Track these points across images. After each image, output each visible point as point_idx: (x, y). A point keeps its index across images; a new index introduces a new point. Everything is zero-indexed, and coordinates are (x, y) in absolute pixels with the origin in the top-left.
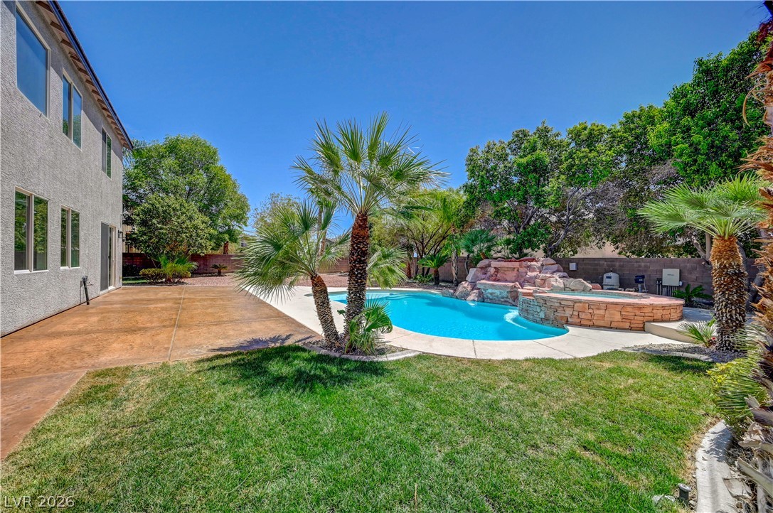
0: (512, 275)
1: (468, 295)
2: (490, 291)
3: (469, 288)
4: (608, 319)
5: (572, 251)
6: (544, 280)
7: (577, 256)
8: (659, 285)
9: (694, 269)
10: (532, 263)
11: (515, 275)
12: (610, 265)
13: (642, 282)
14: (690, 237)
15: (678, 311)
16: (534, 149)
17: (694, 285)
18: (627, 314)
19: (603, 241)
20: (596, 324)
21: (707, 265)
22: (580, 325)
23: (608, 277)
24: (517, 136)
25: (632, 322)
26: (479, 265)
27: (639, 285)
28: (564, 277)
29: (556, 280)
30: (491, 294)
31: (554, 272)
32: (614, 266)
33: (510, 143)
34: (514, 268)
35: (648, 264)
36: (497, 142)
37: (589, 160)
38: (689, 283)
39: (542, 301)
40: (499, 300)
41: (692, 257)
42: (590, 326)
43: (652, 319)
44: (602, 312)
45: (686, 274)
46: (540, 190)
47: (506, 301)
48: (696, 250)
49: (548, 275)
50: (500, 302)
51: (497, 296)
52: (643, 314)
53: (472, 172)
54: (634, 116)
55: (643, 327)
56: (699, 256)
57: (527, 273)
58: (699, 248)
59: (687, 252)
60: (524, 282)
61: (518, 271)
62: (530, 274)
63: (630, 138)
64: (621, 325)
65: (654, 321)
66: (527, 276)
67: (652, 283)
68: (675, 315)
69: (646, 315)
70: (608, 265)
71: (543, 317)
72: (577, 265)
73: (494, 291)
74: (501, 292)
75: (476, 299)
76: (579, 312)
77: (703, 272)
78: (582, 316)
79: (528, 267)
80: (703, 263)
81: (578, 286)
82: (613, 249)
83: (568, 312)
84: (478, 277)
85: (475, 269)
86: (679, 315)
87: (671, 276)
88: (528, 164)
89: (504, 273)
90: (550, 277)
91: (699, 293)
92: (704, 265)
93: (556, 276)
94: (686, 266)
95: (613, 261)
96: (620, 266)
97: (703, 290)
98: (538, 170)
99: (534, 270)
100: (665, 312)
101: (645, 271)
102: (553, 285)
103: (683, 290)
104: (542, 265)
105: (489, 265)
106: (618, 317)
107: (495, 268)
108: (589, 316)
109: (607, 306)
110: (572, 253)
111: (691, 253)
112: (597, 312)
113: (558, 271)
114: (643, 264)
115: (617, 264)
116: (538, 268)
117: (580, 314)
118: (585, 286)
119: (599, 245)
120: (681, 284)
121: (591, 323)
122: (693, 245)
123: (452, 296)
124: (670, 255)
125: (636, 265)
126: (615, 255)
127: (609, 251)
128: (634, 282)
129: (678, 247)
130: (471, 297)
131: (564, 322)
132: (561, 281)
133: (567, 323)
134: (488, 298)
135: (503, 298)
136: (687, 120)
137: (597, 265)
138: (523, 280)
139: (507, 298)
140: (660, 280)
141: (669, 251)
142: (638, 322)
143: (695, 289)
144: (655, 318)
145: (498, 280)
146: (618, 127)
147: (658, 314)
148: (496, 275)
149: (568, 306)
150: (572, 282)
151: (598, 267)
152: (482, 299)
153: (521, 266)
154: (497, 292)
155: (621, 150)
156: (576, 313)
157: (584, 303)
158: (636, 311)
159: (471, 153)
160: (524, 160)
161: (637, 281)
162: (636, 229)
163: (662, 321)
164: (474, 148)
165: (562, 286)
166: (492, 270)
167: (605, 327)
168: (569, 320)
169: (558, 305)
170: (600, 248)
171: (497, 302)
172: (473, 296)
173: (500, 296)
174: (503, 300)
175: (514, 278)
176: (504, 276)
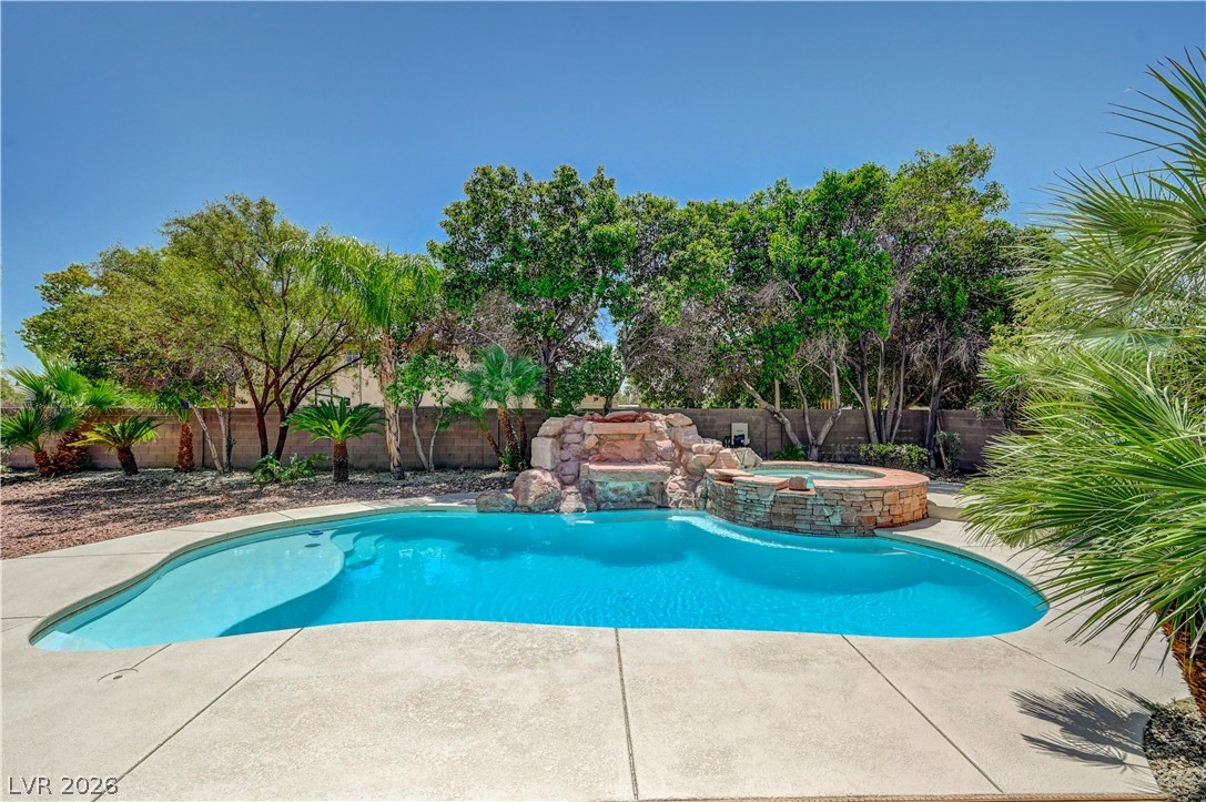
0: (633, 448)
1: (558, 500)
2: (612, 485)
6: (715, 455)
11: (639, 447)
17: (759, 443)
20: (905, 520)
22: (892, 526)
30: (615, 491)
34: (636, 435)
35: (715, 417)
40: (632, 502)
44: (909, 500)
47: (645, 502)
50: (634, 505)
51: (628, 494)
57: (655, 442)
61: (641, 438)
62: (661, 445)
66: (660, 448)
71: (838, 523)
73: (620, 484)
74: (634, 485)
76: (891, 505)
78: (895, 510)
79: (656, 430)
81: (751, 459)
83: (876, 509)
84: (555, 457)
85: (549, 441)
89: (613, 445)
99: (661, 436)
104: (672, 427)
107: (598, 436)
116: (666, 432)
117: (892, 508)
120: (749, 442)
121: (901, 520)
123: (515, 507)
130: (568, 506)
134: (607, 499)
135: (640, 495)
139: (648, 494)
145: (608, 461)
148: (598, 451)
149: (877, 499)
152: (593, 503)
154: (628, 486)
156: (886, 508)
157: (895, 491)
166: (590, 440)
168: (879, 520)
169: (862, 499)
171: (629, 505)
172: (571, 502)
173: (635, 492)
174: (640, 500)
175: (637, 455)
176: (614, 450)
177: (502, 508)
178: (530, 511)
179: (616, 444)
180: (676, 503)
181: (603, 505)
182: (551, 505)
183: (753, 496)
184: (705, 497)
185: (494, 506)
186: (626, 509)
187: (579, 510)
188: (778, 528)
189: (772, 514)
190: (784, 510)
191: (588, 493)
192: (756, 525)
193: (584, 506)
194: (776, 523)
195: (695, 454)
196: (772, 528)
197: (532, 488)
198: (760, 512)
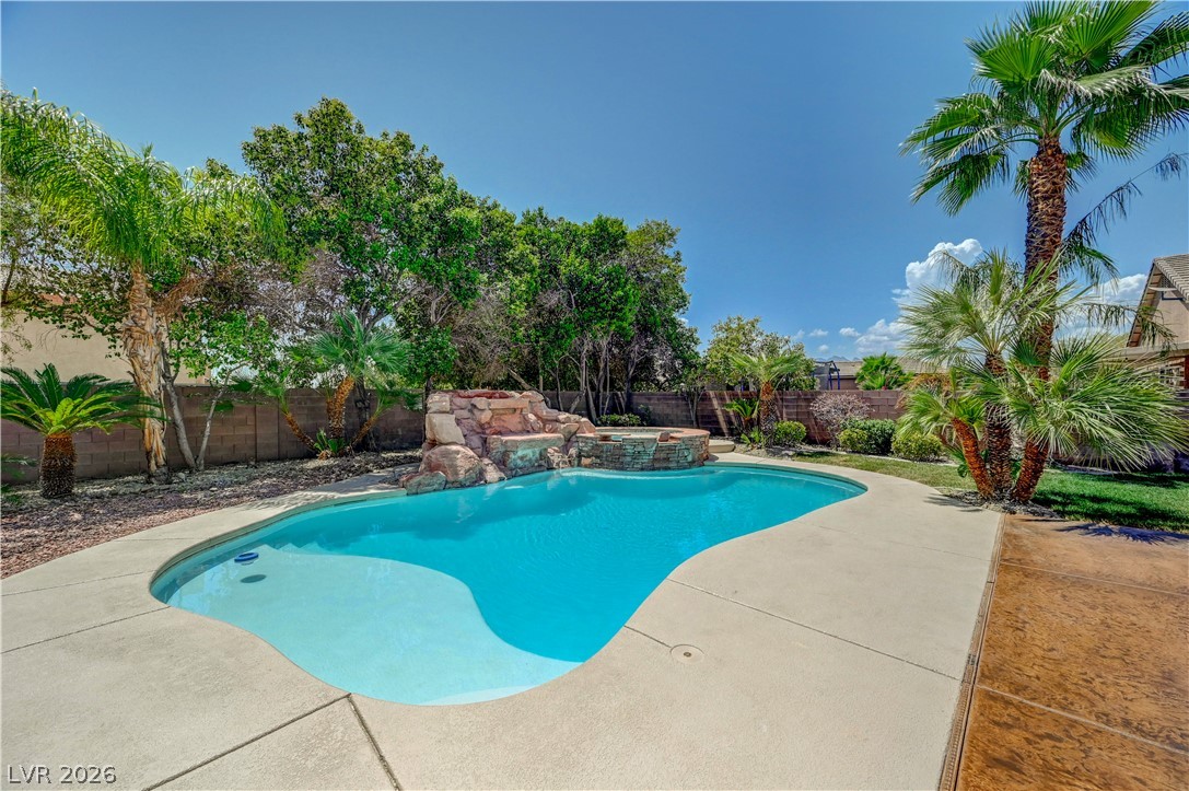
0: (515, 421)
1: (482, 472)
2: (520, 453)
3: (478, 458)
30: (522, 458)
34: (516, 410)
40: (533, 466)
47: (539, 466)
51: (530, 460)
61: (521, 413)
73: (524, 452)
89: (500, 420)
130: (492, 476)
134: (516, 467)
135: (536, 460)
139: (540, 459)
154: (529, 453)
171: (530, 470)
172: (492, 474)
173: (534, 458)
174: (537, 464)
175: (520, 427)
176: (502, 423)
177: (436, 486)
178: (463, 486)
179: (502, 417)
180: (558, 464)
181: (516, 472)
182: (479, 478)
183: (640, 448)
184: (579, 456)
185: (429, 485)
186: (529, 474)
187: (501, 479)
188: (659, 469)
189: (655, 460)
190: (662, 455)
191: (502, 463)
192: (642, 469)
193: (503, 475)
194: (657, 465)
195: (564, 423)
196: (654, 469)
197: (459, 463)
198: (646, 459)
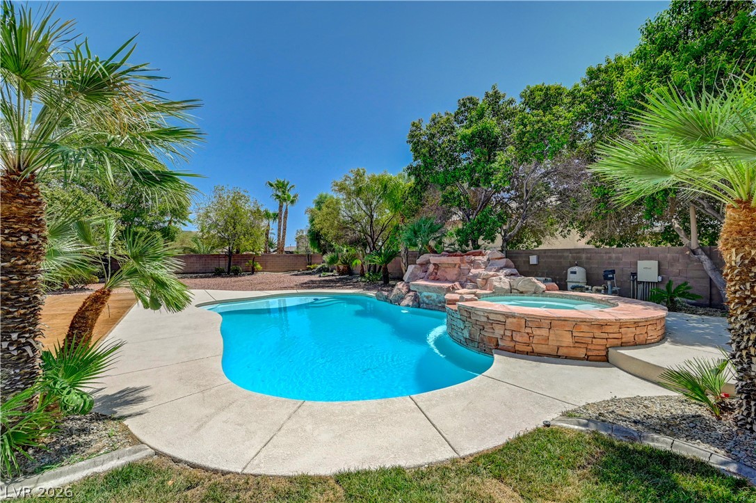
0: (452, 273)
1: (403, 299)
2: (426, 294)
3: (404, 290)
4: (553, 343)
5: (536, 241)
6: (486, 280)
7: (541, 247)
8: (633, 281)
9: (676, 260)
10: (477, 258)
11: (456, 272)
12: (576, 257)
13: (613, 278)
14: (669, 221)
15: (659, 328)
16: (481, 116)
17: (676, 282)
18: (581, 335)
19: (568, 228)
20: (536, 350)
21: (692, 256)
22: (514, 352)
23: (572, 273)
24: (464, 105)
25: (589, 347)
26: (418, 261)
27: (609, 283)
28: (512, 275)
29: (500, 279)
30: (427, 297)
31: (501, 268)
32: (580, 258)
33: (457, 114)
34: (456, 264)
35: (621, 255)
36: (443, 115)
37: (544, 125)
38: (671, 278)
39: (465, 314)
40: (436, 306)
41: (673, 245)
42: (527, 353)
43: (619, 342)
44: (544, 332)
45: (666, 266)
46: (488, 167)
47: (444, 307)
48: (678, 236)
49: (492, 273)
50: (437, 308)
51: (434, 300)
52: (605, 336)
53: (415, 150)
54: (599, 70)
55: (607, 356)
56: (681, 244)
57: (469, 270)
58: (682, 234)
59: (666, 239)
60: (466, 281)
61: (459, 267)
62: (474, 271)
63: (594, 97)
64: (573, 352)
65: (623, 345)
66: (471, 274)
67: (625, 279)
68: (654, 334)
69: (611, 336)
70: (573, 257)
71: (468, 337)
72: (538, 258)
73: (430, 294)
74: (438, 295)
75: (411, 304)
76: (512, 331)
77: (688, 264)
78: (517, 338)
79: (472, 262)
80: (688, 253)
81: (528, 286)
82: (579, 238)
83: (499, 331)
84: (417, 276)
85: (413, 266)
86: (660, 333)
87: (648, 270)
88: (473, 135)
89: (444, 271)
90: (493, 276)
91: (683, 293)
92: (689, 255)
93: (502, 274)
94: (666, 257)
95: (579, 253)
96: (587, 258)
97: (689, 288)
98: (487, 143)
99: (478, 267)
100: (638, 331)
101: (617, 264)
102: (495, 287)
103: (663, 288)
104: (489, 260)
105: (428, 262)
106: (567, 340)
107: (435, 264)
108: (525, 339)
109: (552, 323)
110: (535, 244)
111: (671, 241)
112: (537, 332)
113: (506, 267)
114: (614, 255)
115: (584, 256)
116: (484, 263)
117: (514, 334)
118: (537, 287)
119: (563, 233)
120: (660, 280)
121: (529, 349)
122: (673, 231)
123: (386, 299)
124: (646, 243)
125: (606, 257)
126: (582, 244)
127: (574, 240)
128: (603, 278)
129: (656, 234)
130: (405, 302)
131: (493, 345)
132: (507, 280)
133: (497, 347)
134: (424, 302)
136: (664, 58)
137: (560, 257)
138: (465, 279)
139: (445, 302)
140: (634, 274)
141: (645, 239)
142: (597, 348)
143: (679, 287)
144: (624, 340)
145: (437, 280)
146: (581, 86)
147: (629, 334)
148: (436, 274)
149: (499, 322)
150: (521, 282)
151: (562, 260)
152: (418, 303)
153: (462, 261)
154: (434, 295)
155: (582, 111)
156: (508, 333)
157: (520, 318)
158: (595, 331)
159: (414, 128)
160: (469, 132)
161: (606, 278)
162: (604, 212)
163: (636, 345)
164: (416, 121)
165: (507, 287)
166: (431, 267)
167: (549, 355)
168: (500, 343)
169: (485, 319)
170: (564, 237)
171: (434, 307)
172: (407, 300)
173: (437, 300)
174: (440, 305)
175: (455, 277)
176: (444, 273)
178: (390, 302)
179: (446, 269)
181: (422, 305)
182: (398, 300)
186: (432, 309)
